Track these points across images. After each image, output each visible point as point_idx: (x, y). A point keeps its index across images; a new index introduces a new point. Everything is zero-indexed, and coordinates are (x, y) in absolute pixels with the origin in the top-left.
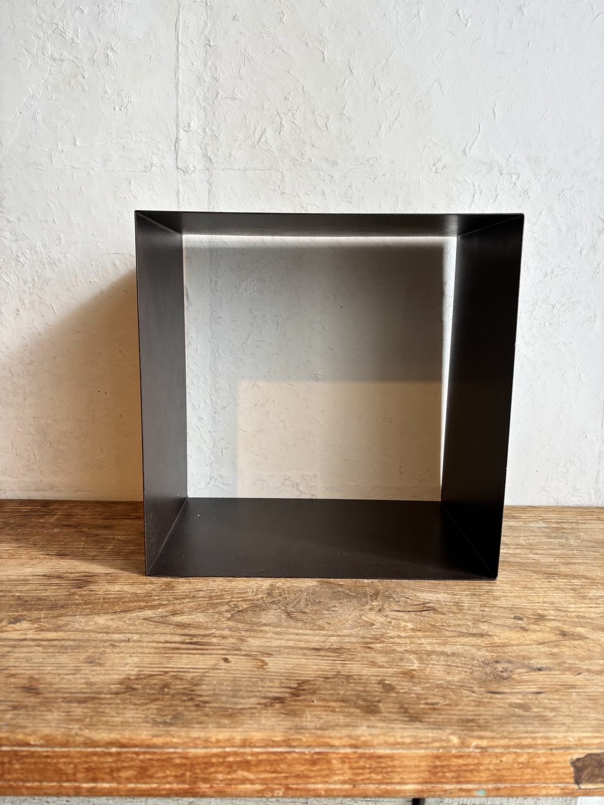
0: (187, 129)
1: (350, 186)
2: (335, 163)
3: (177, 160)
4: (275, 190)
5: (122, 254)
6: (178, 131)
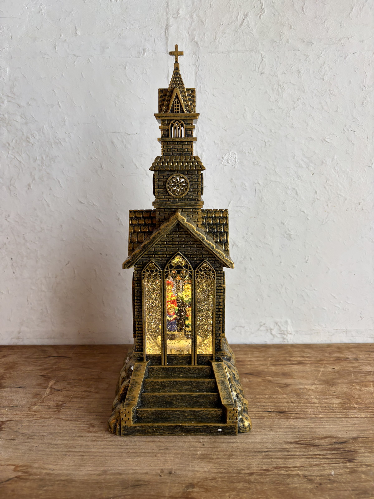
0: (177, 17)
1: (323, 64)
2: (310, 43)
5: (119, 132)
6: (168, 18)
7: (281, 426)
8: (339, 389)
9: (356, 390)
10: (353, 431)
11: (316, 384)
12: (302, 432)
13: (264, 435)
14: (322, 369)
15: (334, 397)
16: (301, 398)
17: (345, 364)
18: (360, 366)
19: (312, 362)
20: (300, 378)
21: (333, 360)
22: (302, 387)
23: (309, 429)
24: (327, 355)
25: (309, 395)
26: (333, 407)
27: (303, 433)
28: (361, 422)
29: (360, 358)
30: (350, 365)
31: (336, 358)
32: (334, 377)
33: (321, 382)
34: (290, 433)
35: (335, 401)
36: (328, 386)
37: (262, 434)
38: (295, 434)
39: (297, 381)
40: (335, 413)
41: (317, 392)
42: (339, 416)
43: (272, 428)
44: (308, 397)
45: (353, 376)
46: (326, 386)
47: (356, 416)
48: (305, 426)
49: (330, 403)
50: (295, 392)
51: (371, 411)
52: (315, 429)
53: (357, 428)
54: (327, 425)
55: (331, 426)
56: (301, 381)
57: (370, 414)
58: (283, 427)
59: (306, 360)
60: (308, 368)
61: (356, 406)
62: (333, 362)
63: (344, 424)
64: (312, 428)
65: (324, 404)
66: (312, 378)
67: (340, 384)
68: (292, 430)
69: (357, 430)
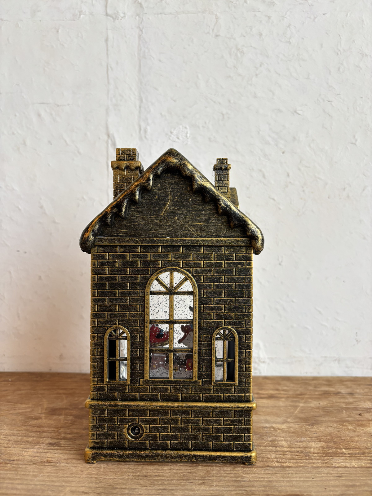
1: (289, 26)
2: (273, 4)
3: (106, 7)
4: (208, 33)
5: (47, 104)
7: (221, 478)
8: (322, 429)
9: (348, 431)
10: (337, 486)
11: (289, 423)
12: (253, 486)
13: (189, 490)
14: (301, 405)
15: (313, 438)
16: (263, 439)
17: (335, 399)
18: (356, 402)
19: (289, 396)
20: (268, 414)
21: (319, 395)
22: (267, 425)
23: (264, 483)
24: (311, 388)
25: (276, 436)
26: (310, 452)
27: (253, 489)
28: (352, 474)
29: (356, 393)
30: (342, 400)
31: (322, 392)
32: (317, 414)
33: (296, 420)
34: (233, 488)
35: (313, 444)
36: (306, 425)
37: (187, 490)
38: (241, 490)
39: (262, 418)
40: (311, 461)
41: (289, 432)
42: (316, 465)
43: (206, 480)
44: (274, 438)
45: (344, 414)
46: (303, 425)
47: (344, 464)
48: (260, 478)
49: (307, 448)
50: (256, 432)
51: (368, 458)
52: (275, 484)
53: (344, 482)
54: (296, 477)
55: (302, 479)
56: (268, 418)
57: (366, 463)
58: (223, 479)
59: (280, 394)
60: (281, 403)
61: (345, 451)
62: (318, 396)
63: (323, 477)
64: (270, 481)
65: (296, 448)
66: (285, 415)
67: (325, 422)
68: (237, 484)
69: (342, 486)
